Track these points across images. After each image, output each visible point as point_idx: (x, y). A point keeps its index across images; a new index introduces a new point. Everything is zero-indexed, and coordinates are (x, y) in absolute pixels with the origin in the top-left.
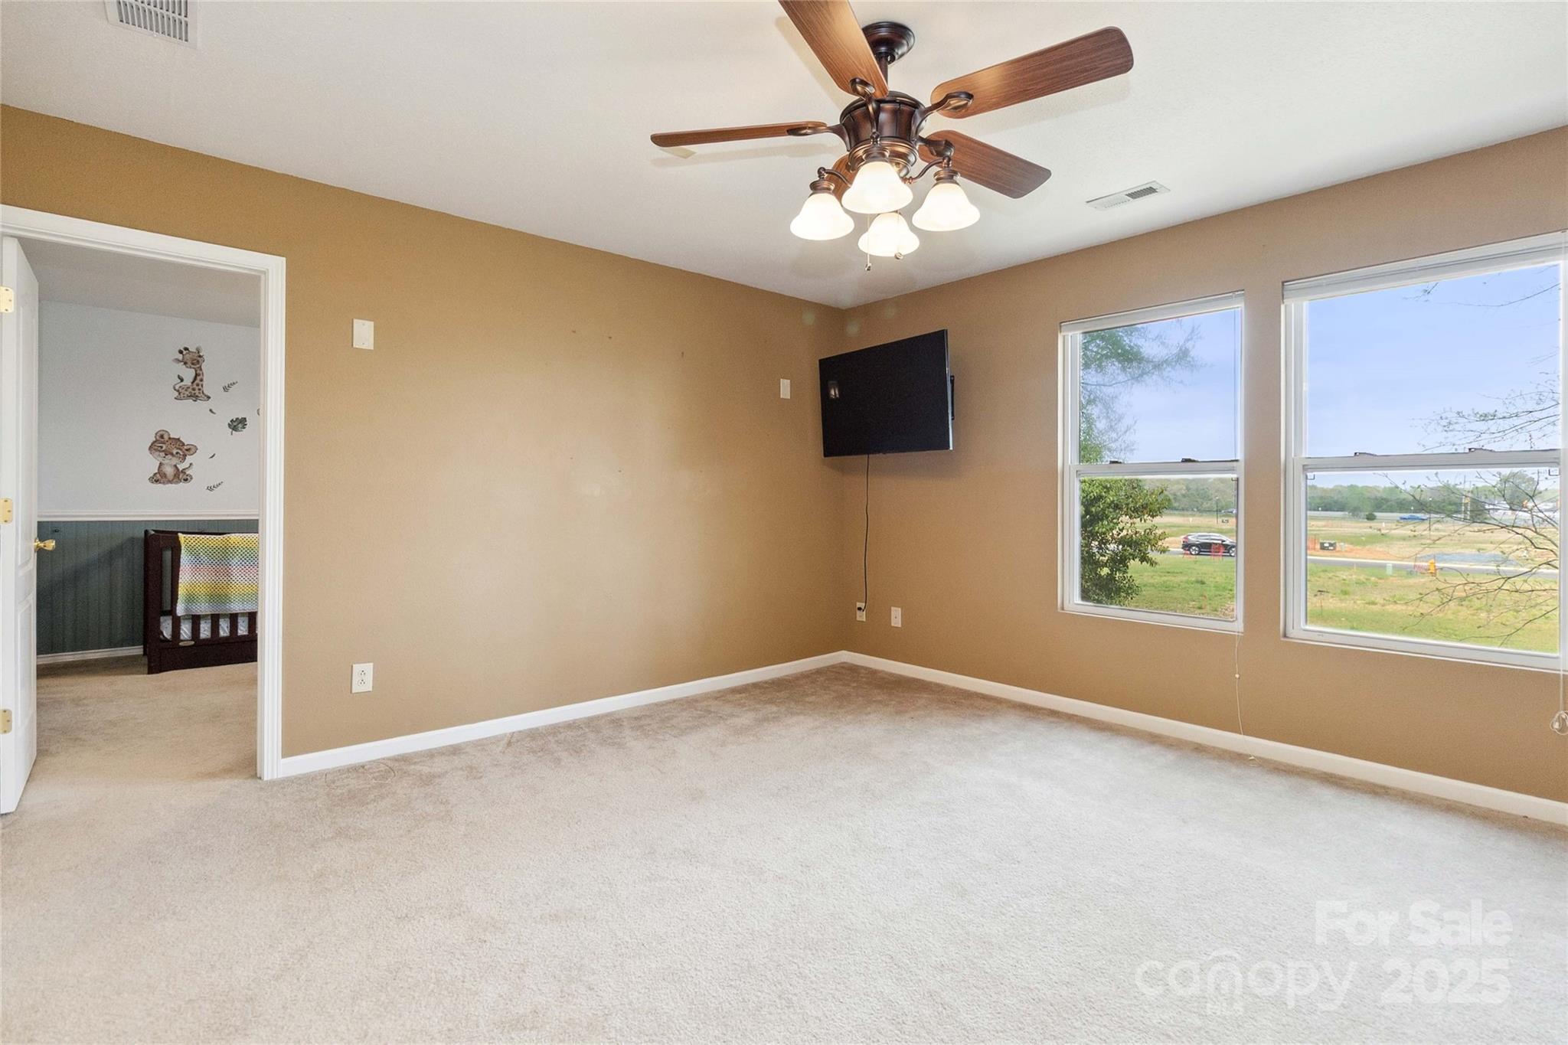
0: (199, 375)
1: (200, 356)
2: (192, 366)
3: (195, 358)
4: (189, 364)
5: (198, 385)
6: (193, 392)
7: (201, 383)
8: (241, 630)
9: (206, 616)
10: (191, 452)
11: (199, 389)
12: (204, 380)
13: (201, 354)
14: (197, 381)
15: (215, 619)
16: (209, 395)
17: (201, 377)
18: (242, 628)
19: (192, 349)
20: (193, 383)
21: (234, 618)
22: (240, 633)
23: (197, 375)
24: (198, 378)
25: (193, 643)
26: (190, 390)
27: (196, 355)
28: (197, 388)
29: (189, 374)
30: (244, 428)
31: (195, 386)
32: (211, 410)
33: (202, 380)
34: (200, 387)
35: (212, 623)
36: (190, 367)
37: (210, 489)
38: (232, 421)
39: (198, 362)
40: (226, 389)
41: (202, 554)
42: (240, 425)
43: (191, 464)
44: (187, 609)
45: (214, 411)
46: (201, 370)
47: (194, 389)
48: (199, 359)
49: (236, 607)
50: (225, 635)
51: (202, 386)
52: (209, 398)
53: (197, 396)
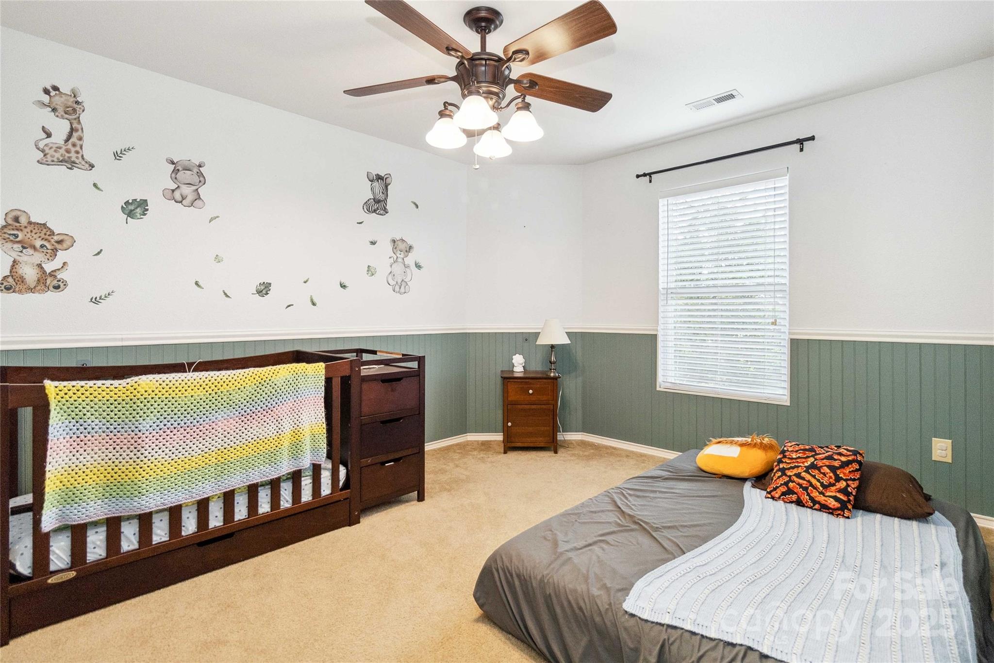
0: (77, 130)
1: (77, 103)
2: (67, 116)
3: (70, 104)
4: (61, 111)
5: (74, 145)
6: (67, 155)
7: (79, 143)
8: (157, 535)
9: (95, 524)
10: (65, 245)
11: (77, 152)
12: (85, 138)
13: (79, 99)
14: (74, 139)
15: (113, 525)
16: (93, 162)
17: (80, 133)
18: (159, 532)
19: (65, 89)
20: (67, 141)
21: (145, 521)
22: (156, 539)
23: (72, 130)
24: (75, 135)
25: (72, 574)
26: (62, 151)
27: (72, 99)
28: (73, 149)
29: (60, 128)
30: (145, 214)
31: (70, 146)
32: (95, 185)
33: (80, 139)
34: (78, 148)
35: (108, 531)
36: (62, 117)
37: (95, 301)
38: (127, 203)
39: (74, 110)
40: (117, 156)
41: (89, 414)
42: (139, 210)
43: (65, 264)
44: (62, 515)
45: (99, 186)
46: (79, 122)
47: (68, 151)
48: (75, 106)
49: (150, 502)
50: (132, 548)
51: (81, 147)
52: (92, 166)
53: (74, 162)
